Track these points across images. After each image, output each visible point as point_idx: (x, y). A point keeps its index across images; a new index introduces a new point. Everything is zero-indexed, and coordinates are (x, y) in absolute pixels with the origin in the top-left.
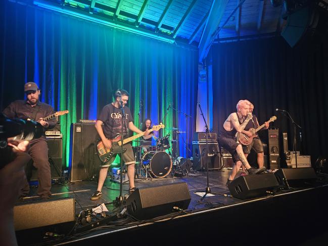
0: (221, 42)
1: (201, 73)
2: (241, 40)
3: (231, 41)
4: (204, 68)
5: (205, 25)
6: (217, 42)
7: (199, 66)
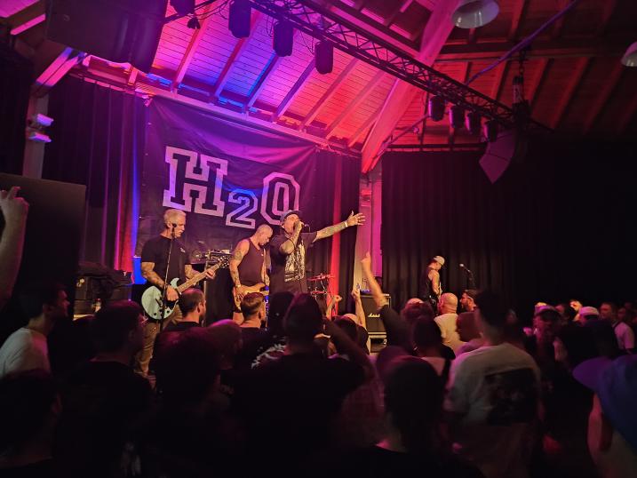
0: (396, 150)
1: (363, 192)
2: (425, 150)
3: (410, 150)
4: (368, 185)
5: (373, 126)
6: (389, 150)
7: (361, 180)
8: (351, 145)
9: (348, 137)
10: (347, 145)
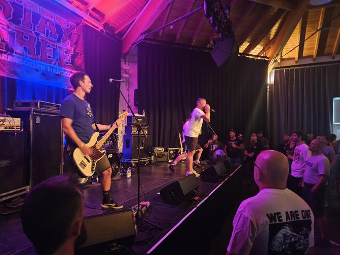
1: (124, 67)
4: (126, 63)
7: (122, 59)
8: (116, 33)
9: (115, 27)
10: (113, 32)
